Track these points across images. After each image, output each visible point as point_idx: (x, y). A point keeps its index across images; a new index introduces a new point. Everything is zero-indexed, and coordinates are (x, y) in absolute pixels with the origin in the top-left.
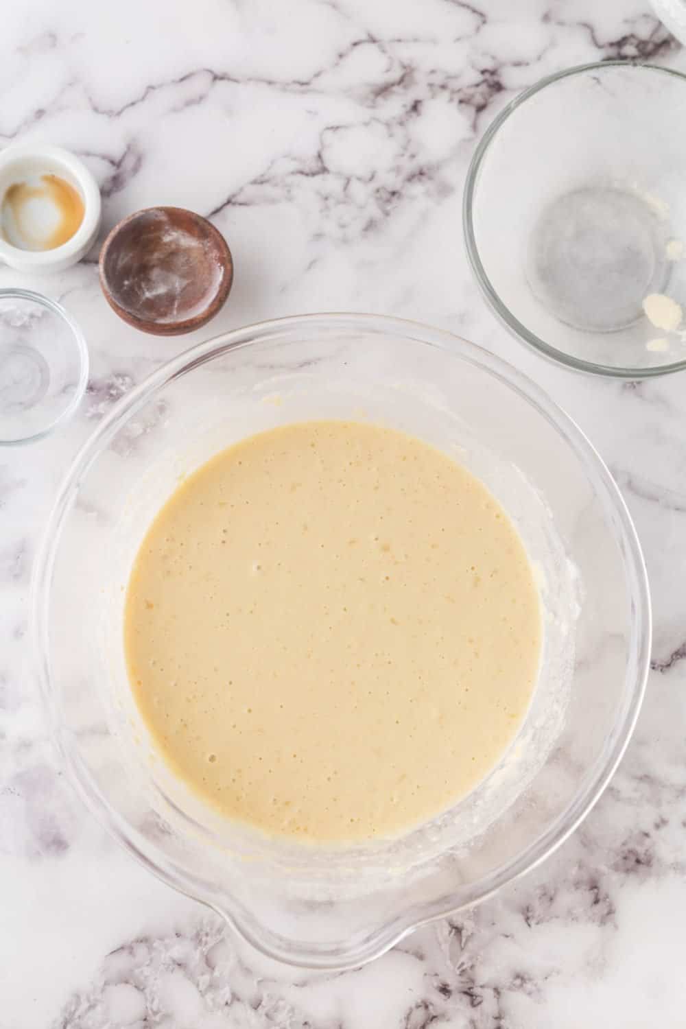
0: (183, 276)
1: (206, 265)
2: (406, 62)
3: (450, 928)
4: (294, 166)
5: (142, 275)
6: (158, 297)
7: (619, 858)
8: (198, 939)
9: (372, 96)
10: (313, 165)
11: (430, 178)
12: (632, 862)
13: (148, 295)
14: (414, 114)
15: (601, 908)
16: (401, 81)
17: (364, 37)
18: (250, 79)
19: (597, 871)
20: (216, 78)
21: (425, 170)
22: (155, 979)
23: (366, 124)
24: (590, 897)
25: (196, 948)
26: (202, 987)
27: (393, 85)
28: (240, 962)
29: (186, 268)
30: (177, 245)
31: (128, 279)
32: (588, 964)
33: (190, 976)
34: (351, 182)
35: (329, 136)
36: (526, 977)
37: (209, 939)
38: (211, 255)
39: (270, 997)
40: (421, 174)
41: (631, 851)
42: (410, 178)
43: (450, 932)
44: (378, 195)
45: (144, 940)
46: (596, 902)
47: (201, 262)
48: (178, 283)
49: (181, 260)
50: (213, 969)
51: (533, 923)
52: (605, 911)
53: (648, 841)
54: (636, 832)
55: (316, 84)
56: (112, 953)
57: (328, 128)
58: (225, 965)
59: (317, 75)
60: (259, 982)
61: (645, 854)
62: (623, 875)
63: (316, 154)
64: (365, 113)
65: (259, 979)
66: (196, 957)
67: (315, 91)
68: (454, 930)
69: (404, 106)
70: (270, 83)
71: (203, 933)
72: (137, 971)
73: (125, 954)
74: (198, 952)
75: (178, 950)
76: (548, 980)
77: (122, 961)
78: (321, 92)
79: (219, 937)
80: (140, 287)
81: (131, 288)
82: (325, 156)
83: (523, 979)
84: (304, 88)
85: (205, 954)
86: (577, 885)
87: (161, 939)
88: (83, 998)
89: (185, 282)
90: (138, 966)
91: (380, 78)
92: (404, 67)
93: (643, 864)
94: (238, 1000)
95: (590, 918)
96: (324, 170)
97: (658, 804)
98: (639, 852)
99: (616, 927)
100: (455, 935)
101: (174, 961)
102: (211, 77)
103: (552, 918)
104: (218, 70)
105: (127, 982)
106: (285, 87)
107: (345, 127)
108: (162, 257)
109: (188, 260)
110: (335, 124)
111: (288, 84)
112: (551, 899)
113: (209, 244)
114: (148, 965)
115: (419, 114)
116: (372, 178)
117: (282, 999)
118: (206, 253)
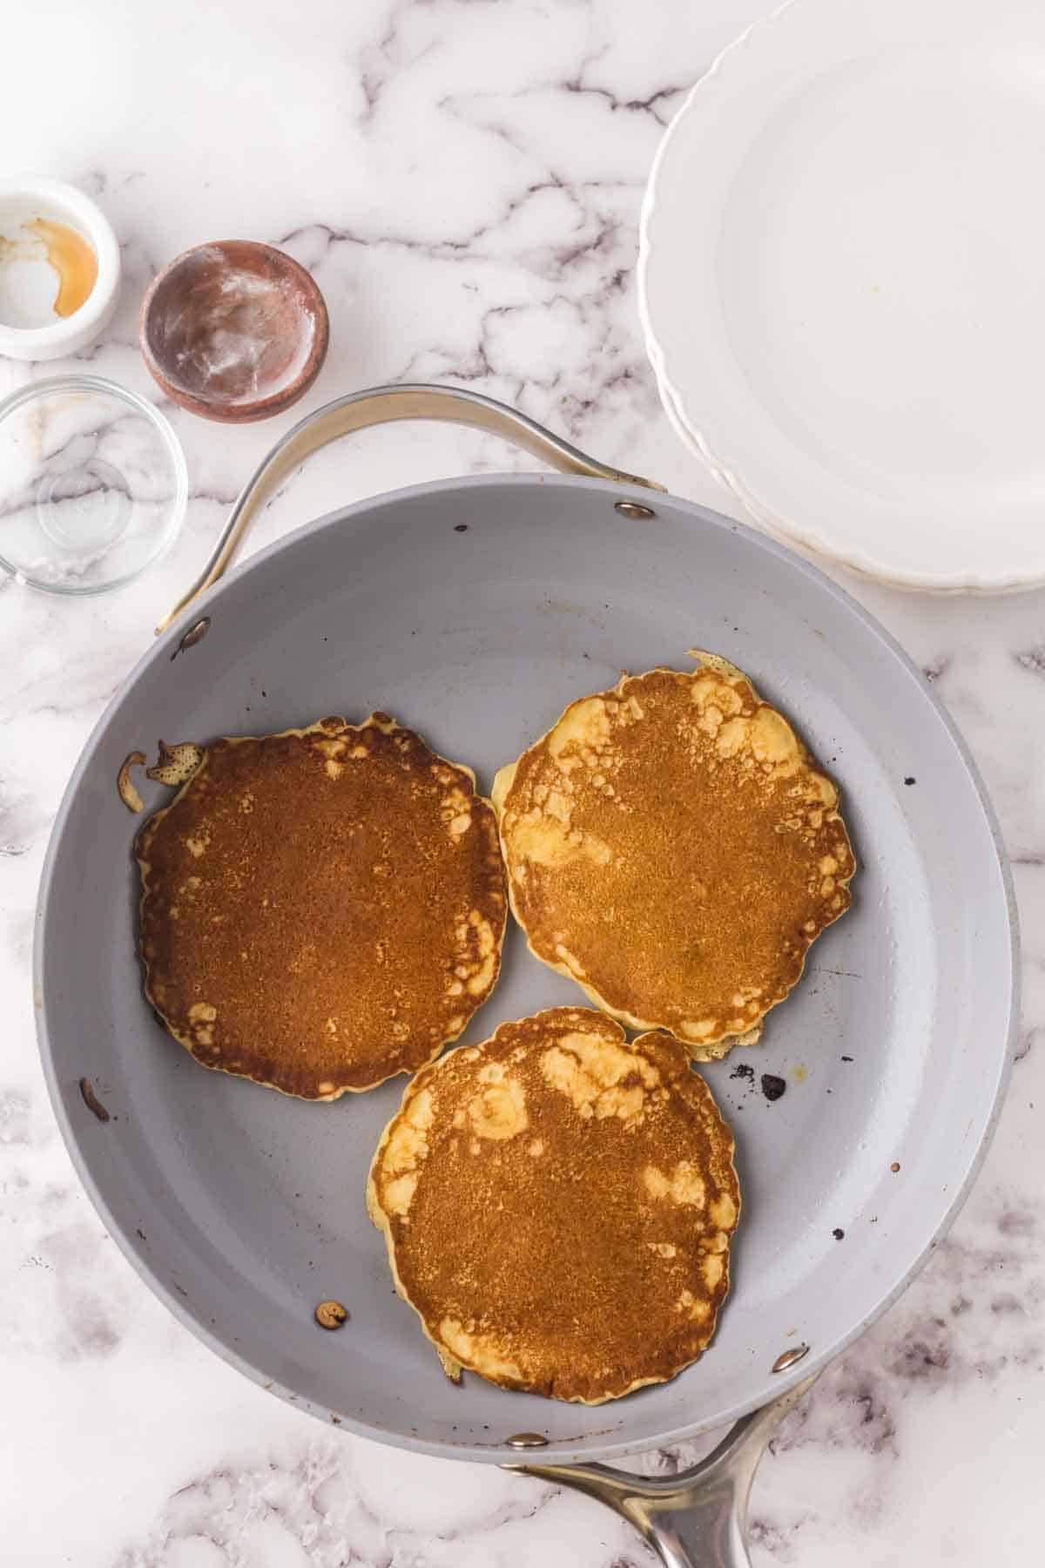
0: (258, 337)
1: (287, 315)
2: (606, 214)
3: (660, 1457)
4: (444, 364)
5: (201, 345)
6: (229, 371)
7: (901, 1356)
8: (301, 1472)
9: (556, 265)
10: (473, 364)
11: (640, 382)
12: (918, 1362)
13: (214, 370)
14: (616, 290)
15: (875, 1427)
16: (599, 241)
17: (544, 177)
18: (382, 240)
19: (869, 1374)
20: (333, 237)
21: (632, 370)
22: (241, 1530)
23: (548, 305)
24: (858, 1411)
25: (299, 1485)
26: (307, 1541)
27: (587, 248)
28: (362, 1505)
29: (261, 324)
30: (245, 293)
31: (181, 351)
32: (856, 1506)
33: (291, 1526)
34: (526, 387)
35: (495, 320)
36: (767, 1526)
37: (317, 1473)
38: (293, 300)
39: (404, 1555)
40: (627, 376)
41: (917, 1347)
42: (610, 384)
43: (661, 1462)
44: (565, 406)
45: (225, 1474)
46: (869, 1418)
47: (281, 313)
48: (252, 348)
49: (251, 314)
50: (323, 1515)
51: (778, 1448)
52: (880, 1433)
53: (942, 1332)
54: (925, 1319)
55: (478, 246)
56: (180, 1491)
57: (493, 311)
58: (340, 1510)
59: (479, 234)
60: (389, 1533)
61: (938, 1351)
62: (906, 1381)
63: (477, 348)
64: (545, 289)
65: (389, 1529)
66: (298, 1499)
67: (475, 256)
68: (666, 1459)
69: (603, 278)
70: (410, 245)
71: (308, 1464)
72: (215, 1518)
73: (197, 1494)
74: (302, 1491)
75: (274, 1488)
76: (799, 1530)
77: (193, 1505)
78: (485, 258)
79: (332, 1470)
80: (201, 362)
81: (189, 362)
82: (490, 350)
83: (762, 1527)
84: (460, 252)
85: (312, 1493)
86: (842, 1394)
87: (250, 1473)
88: (138, 1556)
89: (263, 345)
90: (216, 1512)
91: (569, 238)
92: (603, 222)
93: (935, 1364)
94: (359, 1558)
95: (859, 1442)
96: (488, 370)
97: (959, 1279)
98: (930, 1348)
99: (897, 1455)
100: (667, 1465)
101: (267, 1503)
102: (328, 236)
103: (805, 1441)
104: (338, 225)
105: (200, 1534)
106: (432, 251)
107: (520, 308)
108: (224, 314)
109: (262, 312)
110: (503, 303)
111: (436, 247)
112: (805, 1415)
113: (288, 285)
114: (229, 1510)
115: (624, 291)
116: (557, 381)
117: (420, 1557)
118: (285, 299)
